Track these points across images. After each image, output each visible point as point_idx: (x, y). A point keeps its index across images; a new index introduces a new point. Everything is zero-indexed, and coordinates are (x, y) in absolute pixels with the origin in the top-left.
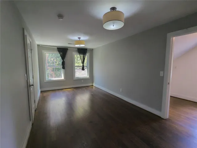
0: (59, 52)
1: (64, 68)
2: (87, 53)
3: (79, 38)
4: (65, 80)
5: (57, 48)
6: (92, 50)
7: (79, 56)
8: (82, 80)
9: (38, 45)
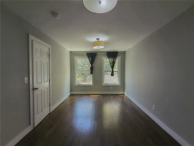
0: (88, 57)
1: (92, 73)
2: (117, 57)
3: (98, 39)
4: (93, 85)
5: (87, 53)
6: (124, 53)
7: (108, 60)
8: (112, 87)
9: (71, 52)
